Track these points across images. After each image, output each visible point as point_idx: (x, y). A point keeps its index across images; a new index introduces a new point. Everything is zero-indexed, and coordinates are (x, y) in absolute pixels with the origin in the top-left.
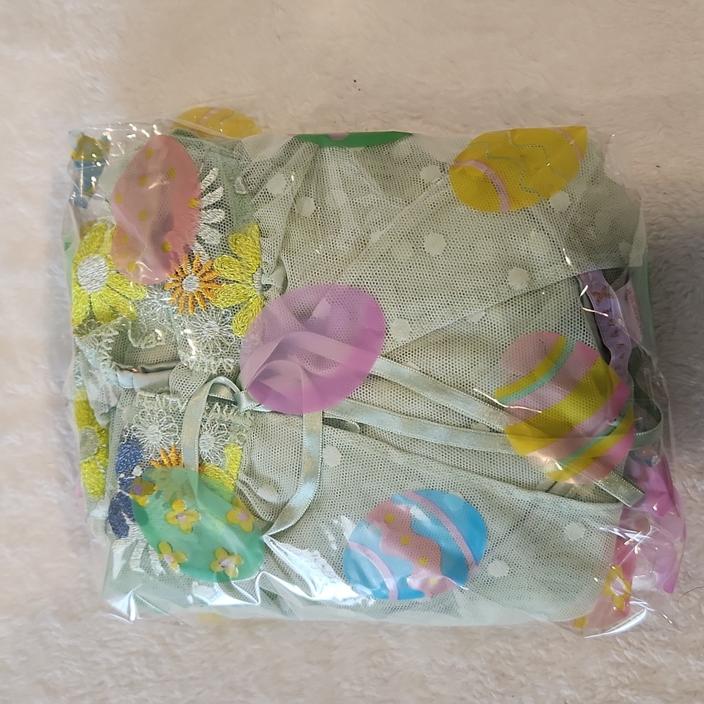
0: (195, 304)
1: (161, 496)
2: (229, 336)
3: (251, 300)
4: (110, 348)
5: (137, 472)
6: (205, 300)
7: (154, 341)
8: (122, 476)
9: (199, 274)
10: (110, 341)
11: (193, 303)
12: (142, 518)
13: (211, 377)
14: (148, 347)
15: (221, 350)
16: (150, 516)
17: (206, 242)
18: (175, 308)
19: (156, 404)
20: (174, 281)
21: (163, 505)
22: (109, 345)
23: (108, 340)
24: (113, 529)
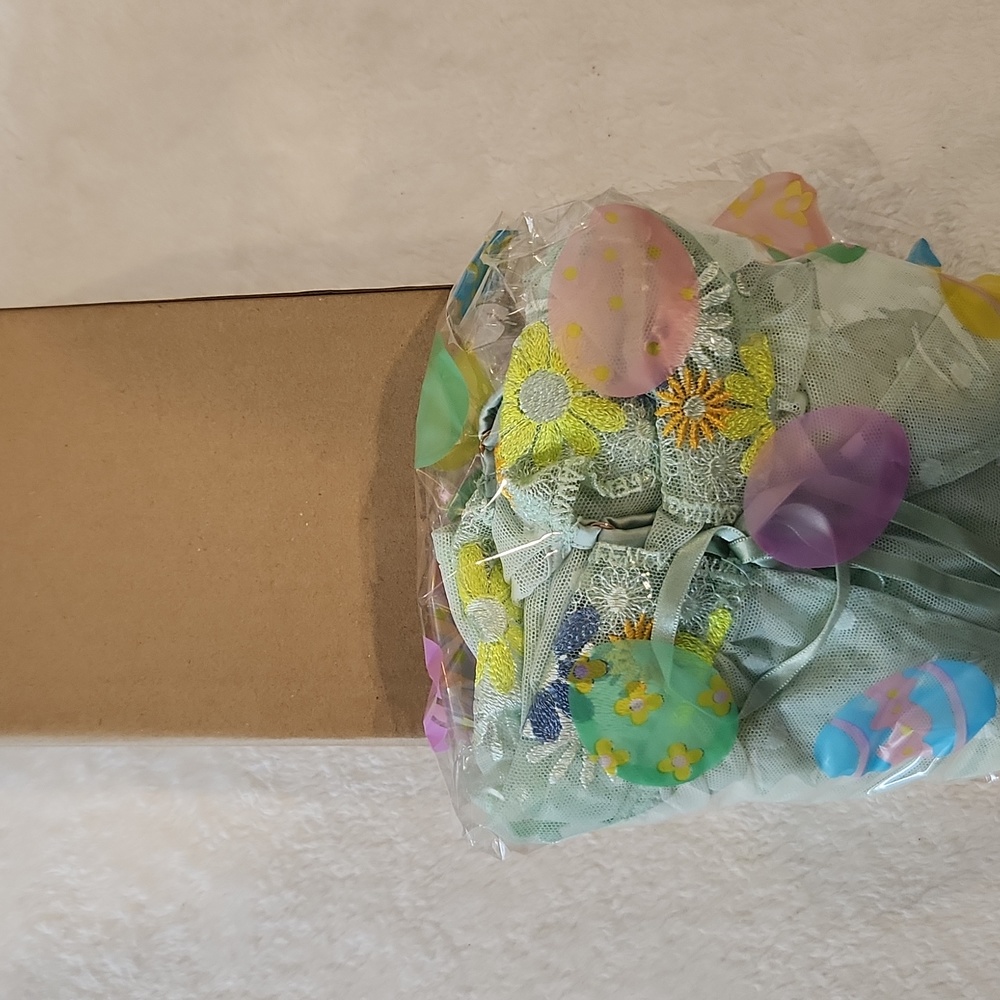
0: (699, 433)
1: (618, 683)
2: (736, 476)
3: (763, 429)
4: (574, 499)
5: (588, 650)
6: (713, 429)
7: (626, 488)
8: (563, 658)
9: (705, 396)
10: (574, 488)
11: (696, 432)
12: (583, 711)
13: (707, 527)
14: (619, 495)
15: (728, 495)
16: (596, 710)
17: (716, 354)
18: (672, 440)
19: (626, 560)
20: (671, 404)
21: (620, 694)
22: (569, 493)
23: (569, 487)
24: (534, 731)
